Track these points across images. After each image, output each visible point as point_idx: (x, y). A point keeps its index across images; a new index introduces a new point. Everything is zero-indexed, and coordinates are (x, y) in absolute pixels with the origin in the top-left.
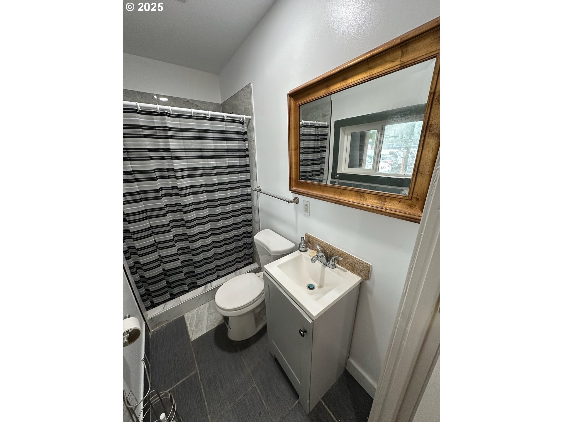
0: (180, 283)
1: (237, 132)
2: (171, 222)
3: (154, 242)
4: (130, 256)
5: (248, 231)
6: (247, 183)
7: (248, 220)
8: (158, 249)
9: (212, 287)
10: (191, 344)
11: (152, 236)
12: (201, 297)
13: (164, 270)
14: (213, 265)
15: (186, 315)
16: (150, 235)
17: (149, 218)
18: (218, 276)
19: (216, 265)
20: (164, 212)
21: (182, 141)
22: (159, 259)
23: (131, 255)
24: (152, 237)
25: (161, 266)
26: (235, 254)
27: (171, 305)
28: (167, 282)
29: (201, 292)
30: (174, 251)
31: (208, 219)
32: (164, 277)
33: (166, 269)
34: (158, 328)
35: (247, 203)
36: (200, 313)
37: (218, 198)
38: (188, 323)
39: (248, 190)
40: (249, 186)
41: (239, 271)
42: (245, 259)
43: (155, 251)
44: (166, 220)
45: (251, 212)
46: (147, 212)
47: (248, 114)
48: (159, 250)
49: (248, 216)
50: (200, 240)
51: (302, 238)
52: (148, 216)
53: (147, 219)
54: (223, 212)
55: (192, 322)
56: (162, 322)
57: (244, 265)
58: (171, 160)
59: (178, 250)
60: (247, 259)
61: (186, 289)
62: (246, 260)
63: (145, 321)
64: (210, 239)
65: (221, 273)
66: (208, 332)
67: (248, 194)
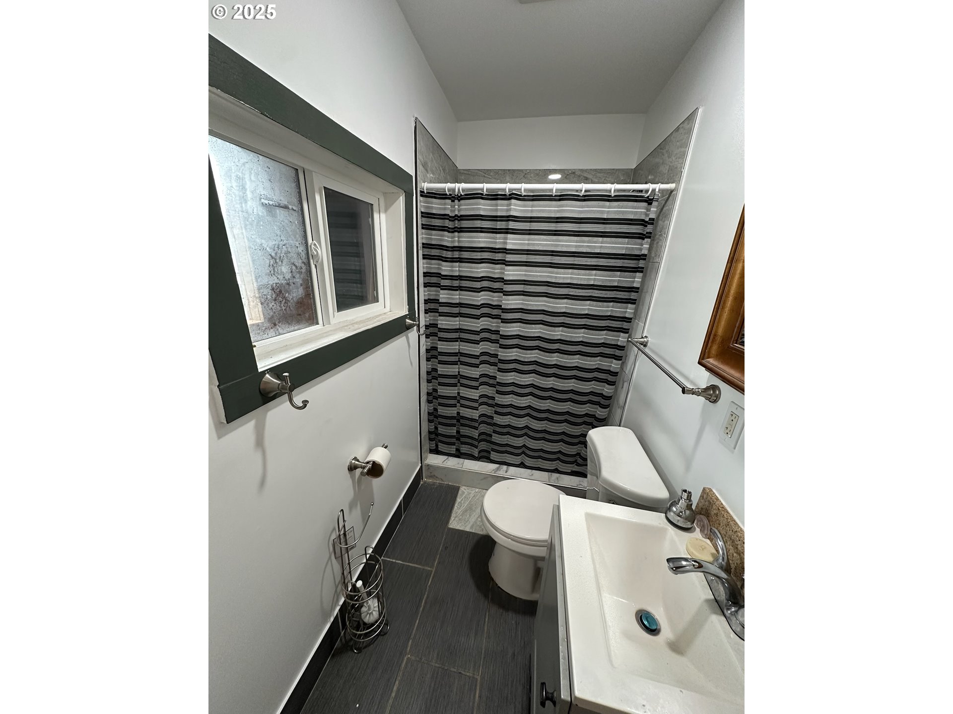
0: (471, 442)
1: (631, 220)
2: (483, 354)
3: (457, 374)
4: (431, 380)
5: (597, 416)
6: (624, 324)
7: (602, 394)
8: (459, 384)
9: (505, 474)
10: (446, 530)
11: (457, 364)
12: (487, 477)
13: (458, 413)
14: (519, 442)
15: (462, 489)
16: (455, 363)
17: (461, 341)
18: (522, 462)
19: (524, 445)
20: (477, 338)
21: (527, 237)
22: (456, 397)
23: (433, 379)
24: (457, 366)
25: (456, 407)
26: (558, 444)
27: (452, 463)
28: (458, 432)
29: (490, 471)
30: (474, 396)
31: (531, 367)
32: (455, 423)
33: (461, 415)
34: (431, 481)
35: (612, 363)
36: (477, 499)
37: (556, 339)
38: (458, 500)
39: (620, 339)
40: (625, 331)
41: (558, 475)
42: (576, 461)
43: (455, 385)
44: (476, 349)
45: (615, 382)
46: (461, 332)
47: (672, 180)
48: (461, 386)
49: (604, 386)
50: (511, 395)
51: (685, 491)
52: (459, 338)
53: (457, 341)
54: (559, 364)
55: (462, 502)
56: (437, 477)
57: (570, 471)
58: (503, 266)
59: (481, 396)
60: (578, 463)
61: (475, 455)
62: (576, 465)
63: (421, 463)
64: (526, 400)
65: (529, 462)
66: (471, 532)
67: (617, 345)
